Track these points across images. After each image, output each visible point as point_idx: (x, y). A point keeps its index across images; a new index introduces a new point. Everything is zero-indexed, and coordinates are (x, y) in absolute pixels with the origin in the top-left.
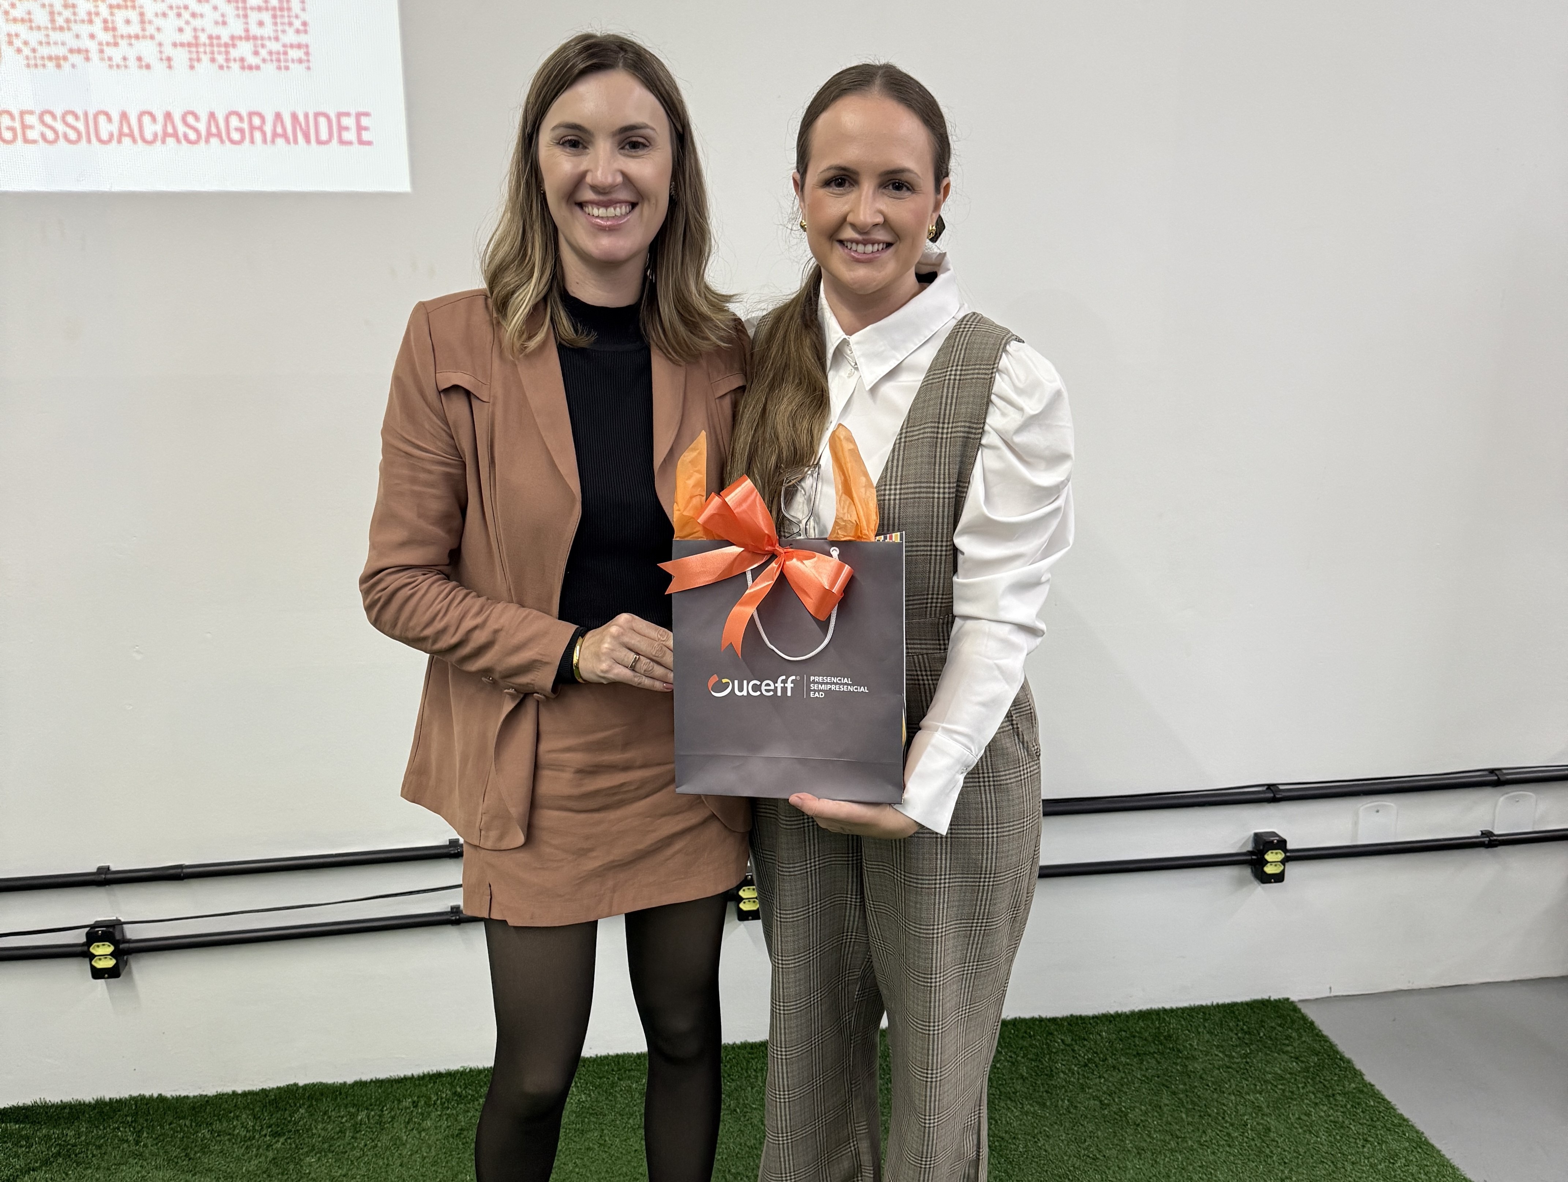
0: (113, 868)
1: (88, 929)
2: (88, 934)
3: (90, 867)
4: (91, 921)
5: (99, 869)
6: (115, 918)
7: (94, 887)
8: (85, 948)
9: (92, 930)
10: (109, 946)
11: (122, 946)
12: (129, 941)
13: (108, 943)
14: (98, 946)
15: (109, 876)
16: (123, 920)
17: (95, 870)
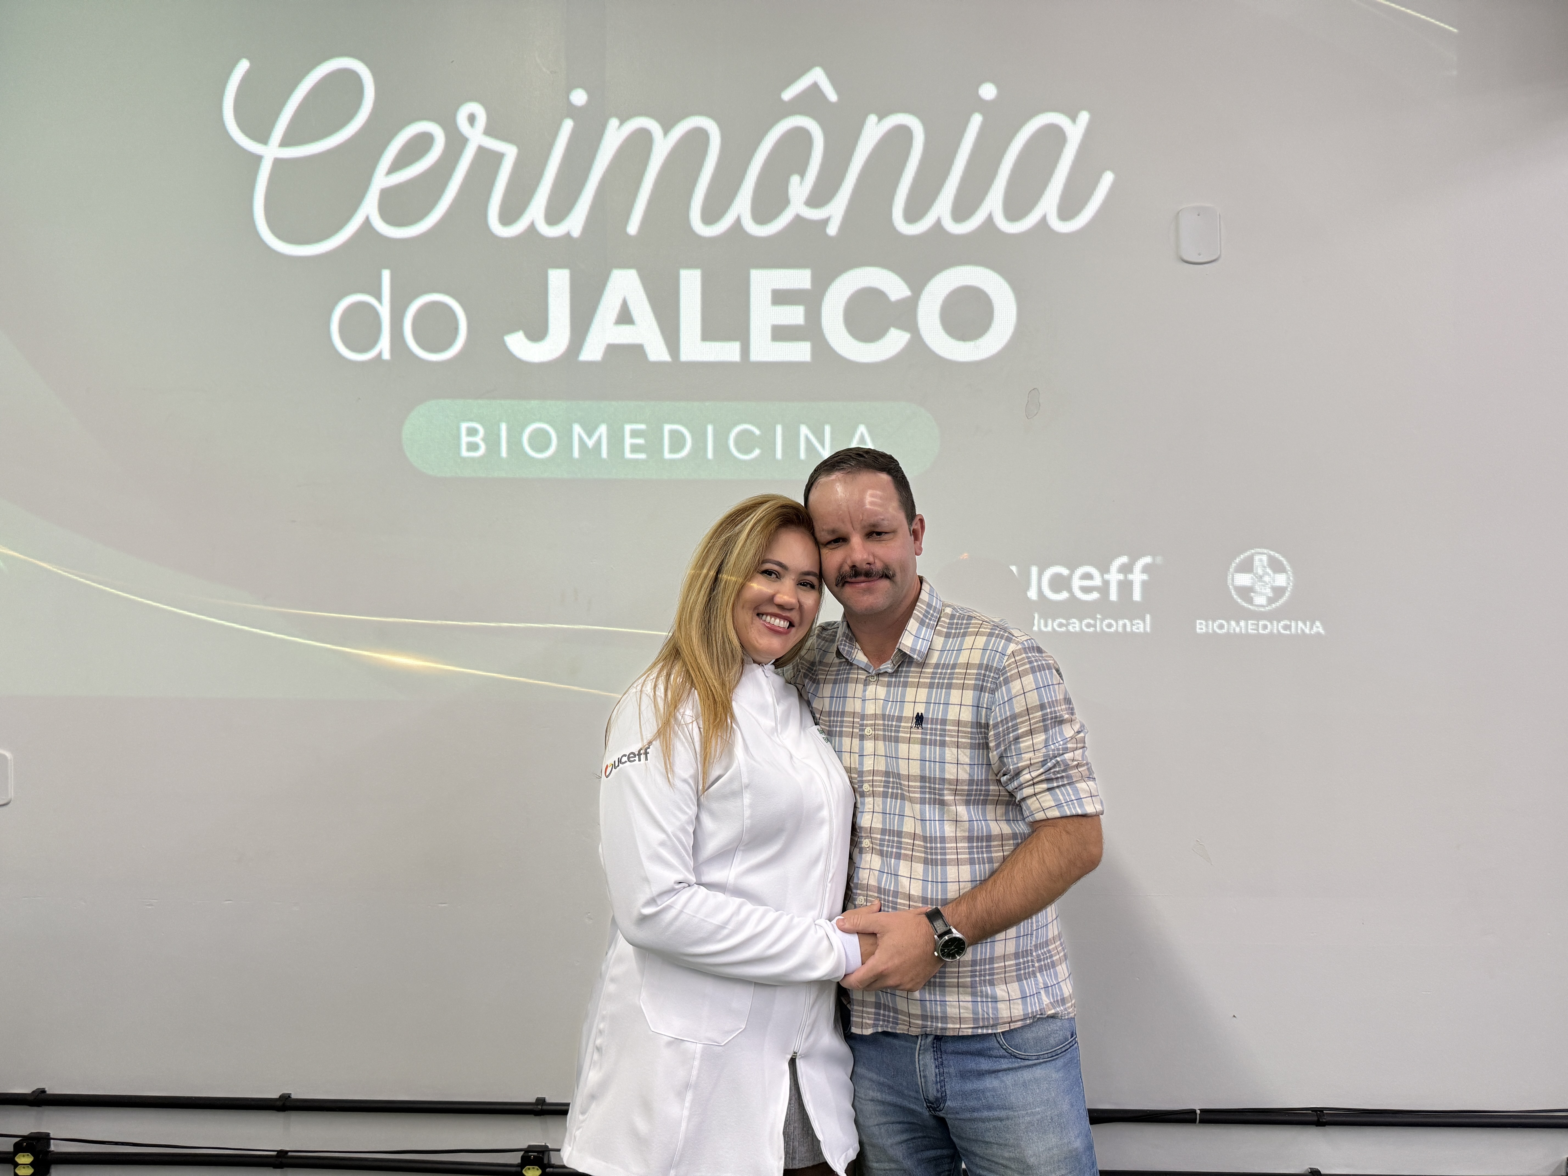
0: (548, 1100)
1: (522, 1153)
2: (523, 1157)
3: (529, 1097)
4: (524, 1146)
5: (538, 1100)
6: (544, 1144)
7: (532, 1116)
8: (519, 1169)
9: (526, 1155)
10: (538, 1169)
11: (548, 1170)
12: (553, 1166)
13: (537, 1167)
14: (529, 1169)
15: (545, 1107)
16: (550, 1147)
17: (534, 1101)
